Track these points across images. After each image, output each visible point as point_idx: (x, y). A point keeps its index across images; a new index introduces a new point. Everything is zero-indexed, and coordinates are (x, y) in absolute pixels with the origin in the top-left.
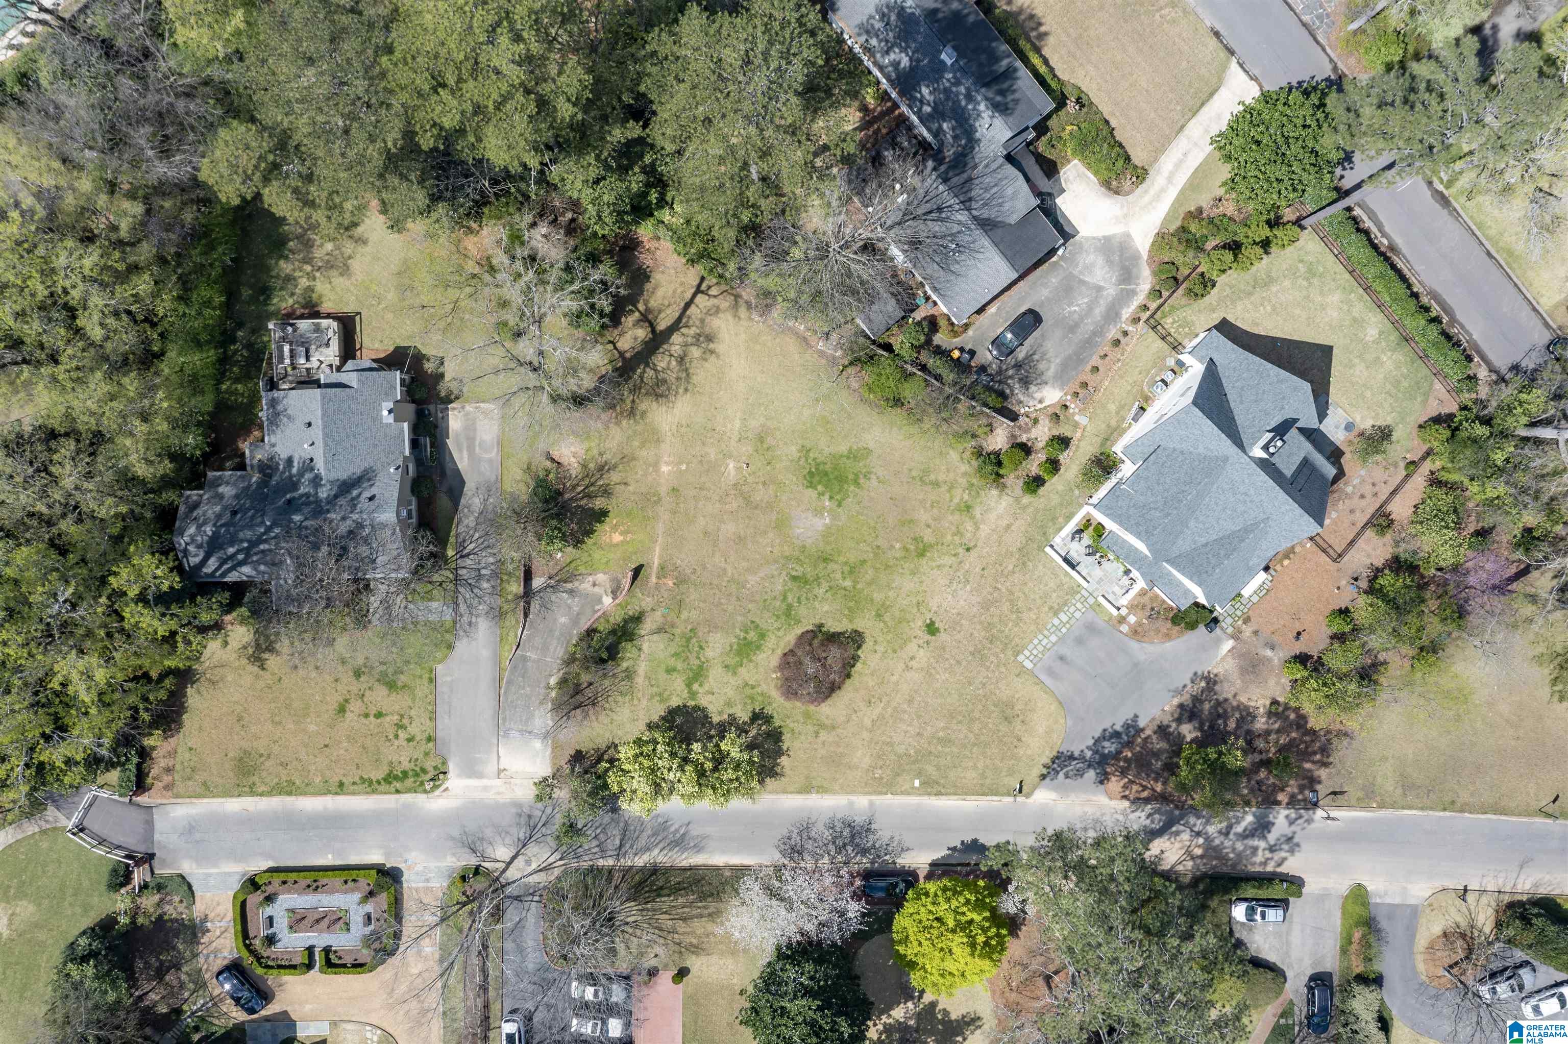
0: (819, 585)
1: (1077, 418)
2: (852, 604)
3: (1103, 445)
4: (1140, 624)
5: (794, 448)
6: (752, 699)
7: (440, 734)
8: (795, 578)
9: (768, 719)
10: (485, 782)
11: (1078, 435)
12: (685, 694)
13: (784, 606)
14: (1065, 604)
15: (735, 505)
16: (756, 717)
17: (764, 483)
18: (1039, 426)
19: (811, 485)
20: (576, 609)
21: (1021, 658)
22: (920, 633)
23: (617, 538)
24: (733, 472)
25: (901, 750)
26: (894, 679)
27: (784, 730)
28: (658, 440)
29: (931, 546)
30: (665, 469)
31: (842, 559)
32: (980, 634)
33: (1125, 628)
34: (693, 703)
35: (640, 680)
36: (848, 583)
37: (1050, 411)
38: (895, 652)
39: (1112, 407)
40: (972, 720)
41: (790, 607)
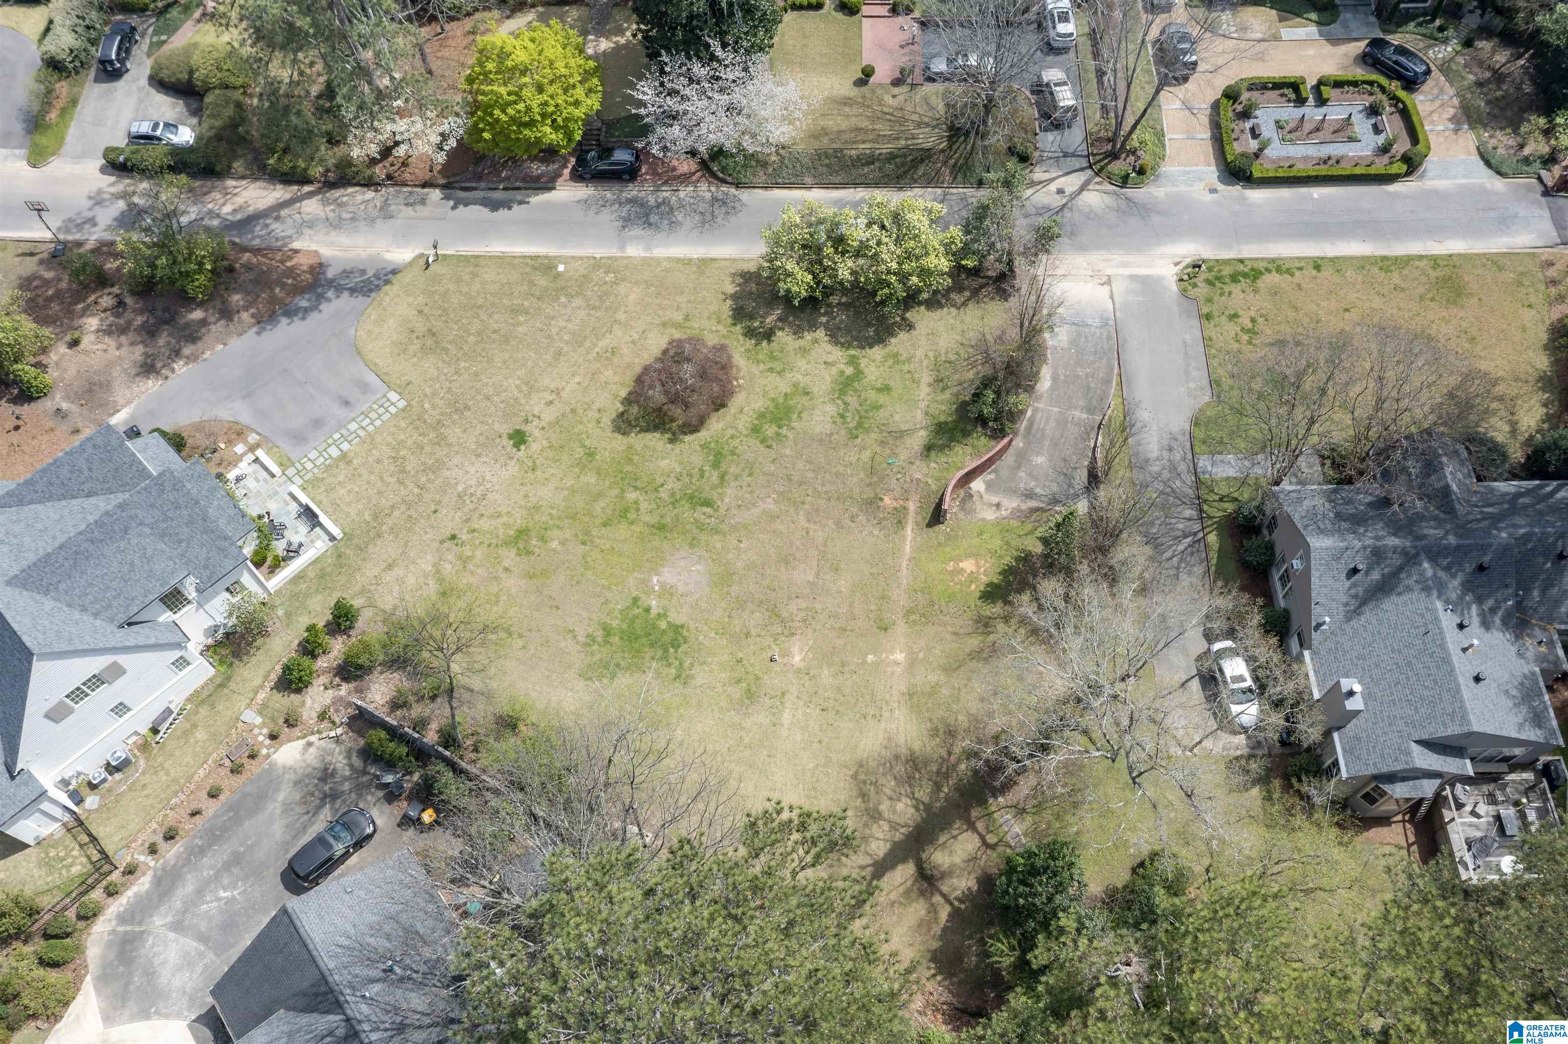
0: (673, 495)
1: (258, 720)
2: (628, 468)
3: (228, 678)
4: (230, 442)
5: (699, 681)
6: (772, 357)
7: (1195, 322)
8: (707, 503)
9: (750, 333)
10: (1128, 272)
11: (261, 696)
12: (863, 363)
13: (724, 466)
14: (328, 468)
15: (793, 608)
16: (768, 335)
17: (747, 635)
18: (318, 708)
19: (676, 628)
20: (1022, 474)
21: (402, 404)
22: (536, 433)
23: (968, 565)
24: (795, 650)
25: (578, 302)
26: (577, 379)
27: (730, 321)
28: (911, 695)
29: (506, 544)
30: (900, 656)
31: (637, 528)
32: (454, 433)
33: (253, 438)
34: (852, 352)
35: (926, 378)
36: (632, 496)
37: (297, 732)
38: (573, 411)
39: (201, 735)
40: (479, 333)
41: (716, 465)
